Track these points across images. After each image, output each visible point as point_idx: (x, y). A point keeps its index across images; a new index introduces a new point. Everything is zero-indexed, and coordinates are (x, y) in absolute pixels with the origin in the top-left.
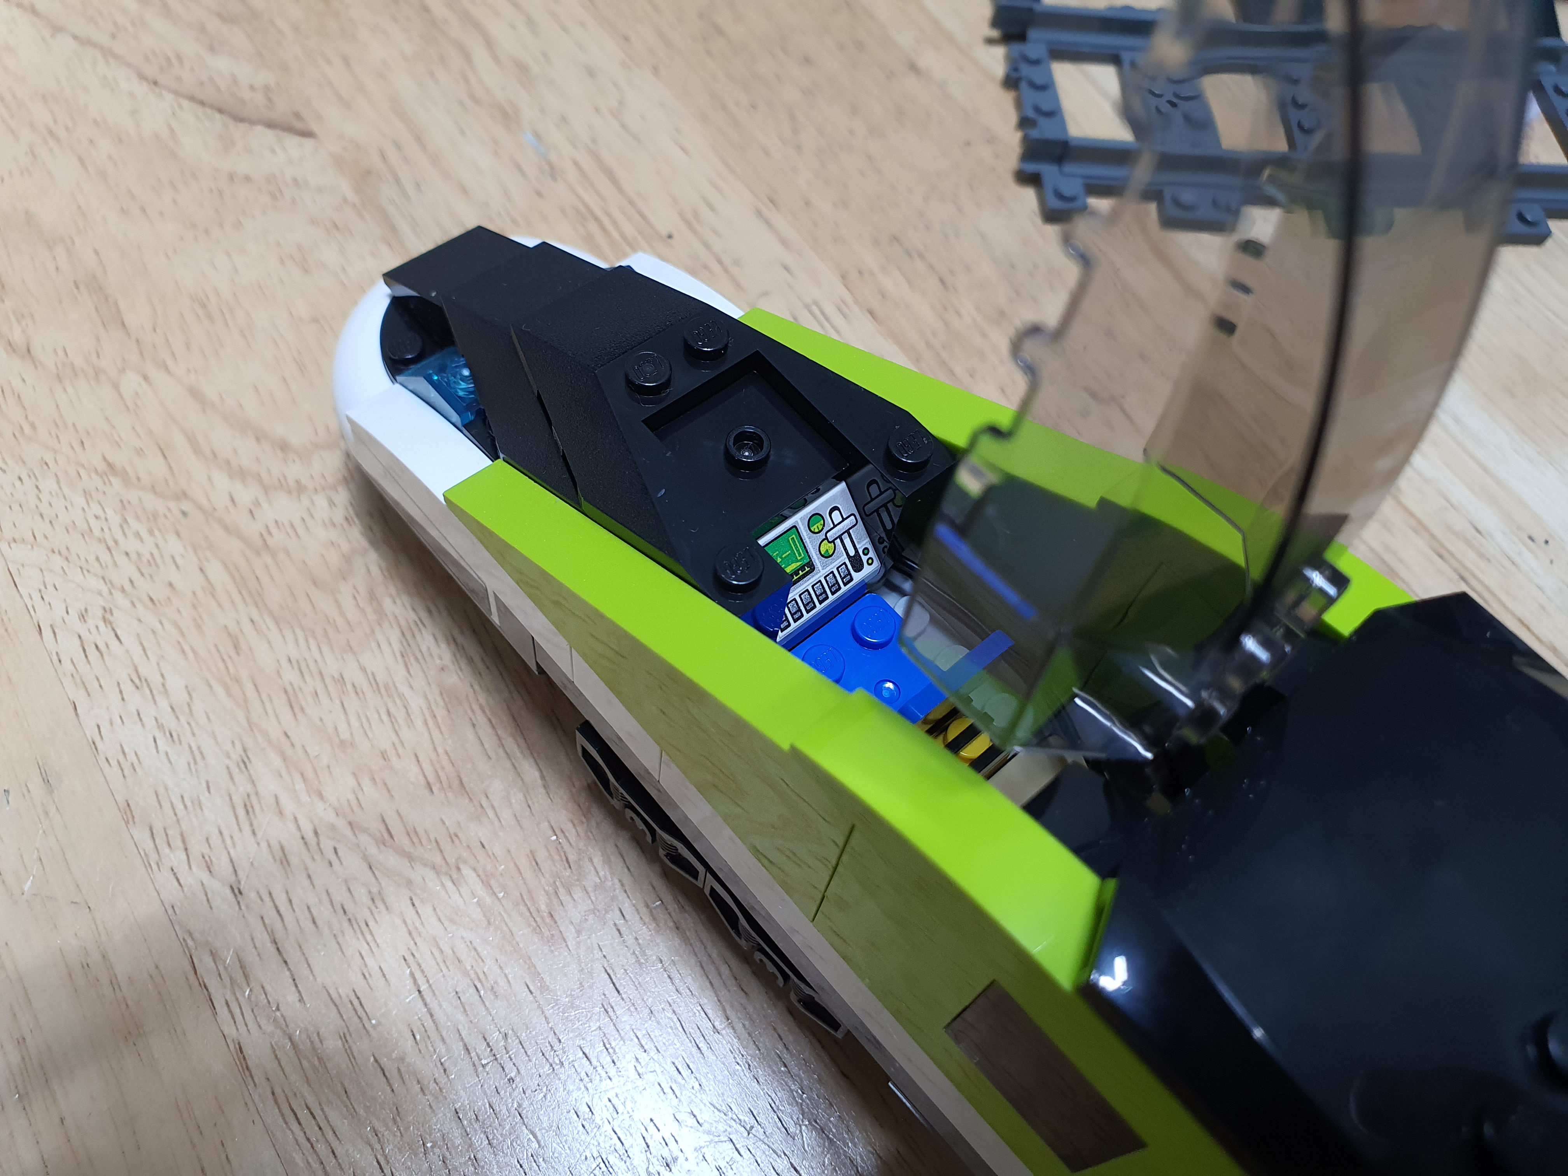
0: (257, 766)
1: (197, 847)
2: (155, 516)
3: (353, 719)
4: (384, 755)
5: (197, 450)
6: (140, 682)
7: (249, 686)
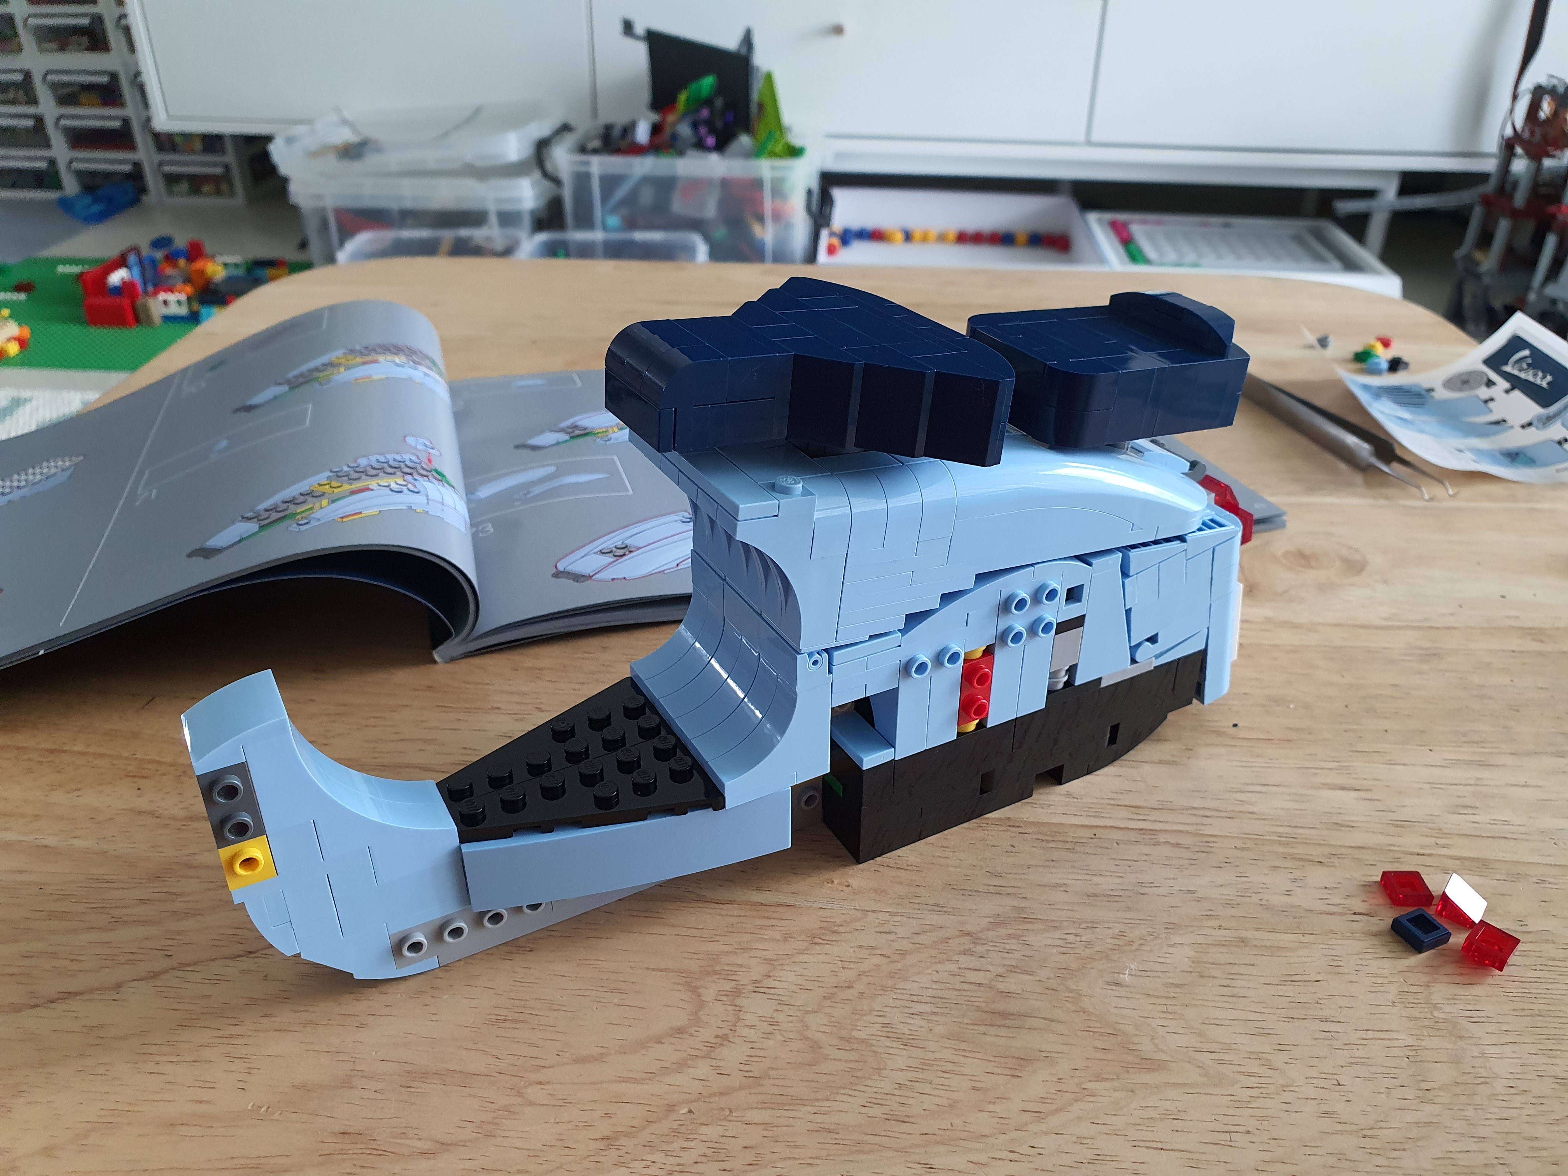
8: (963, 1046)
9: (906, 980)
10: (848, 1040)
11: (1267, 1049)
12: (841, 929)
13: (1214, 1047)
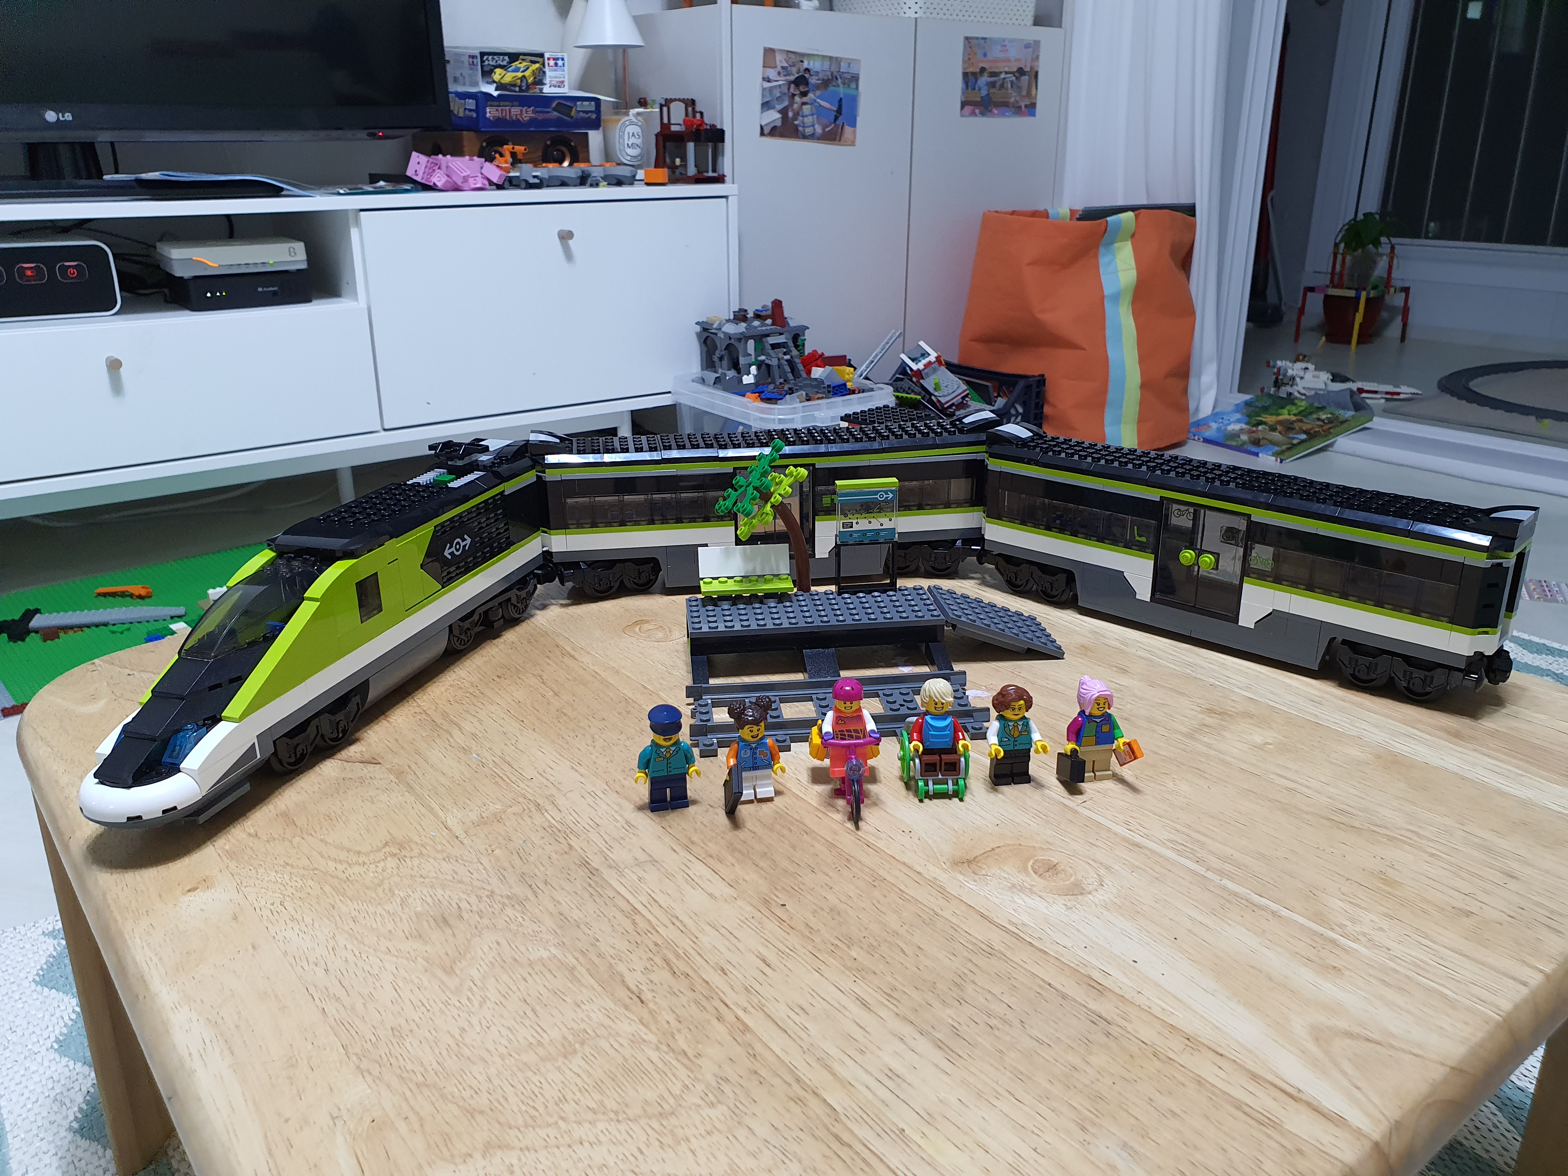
0: (338, 938)
1: (312, 959)
2: (304, 875)
3: (379, 923)
4: (390, 931)
5: (322, 856)
6: (293, 919)
7: (338, 918)
8: (414, 919)
9: (443, 889)
10: (390, 890)
11: (493, 999)
12: (461, 861)
13: (479, 983)
